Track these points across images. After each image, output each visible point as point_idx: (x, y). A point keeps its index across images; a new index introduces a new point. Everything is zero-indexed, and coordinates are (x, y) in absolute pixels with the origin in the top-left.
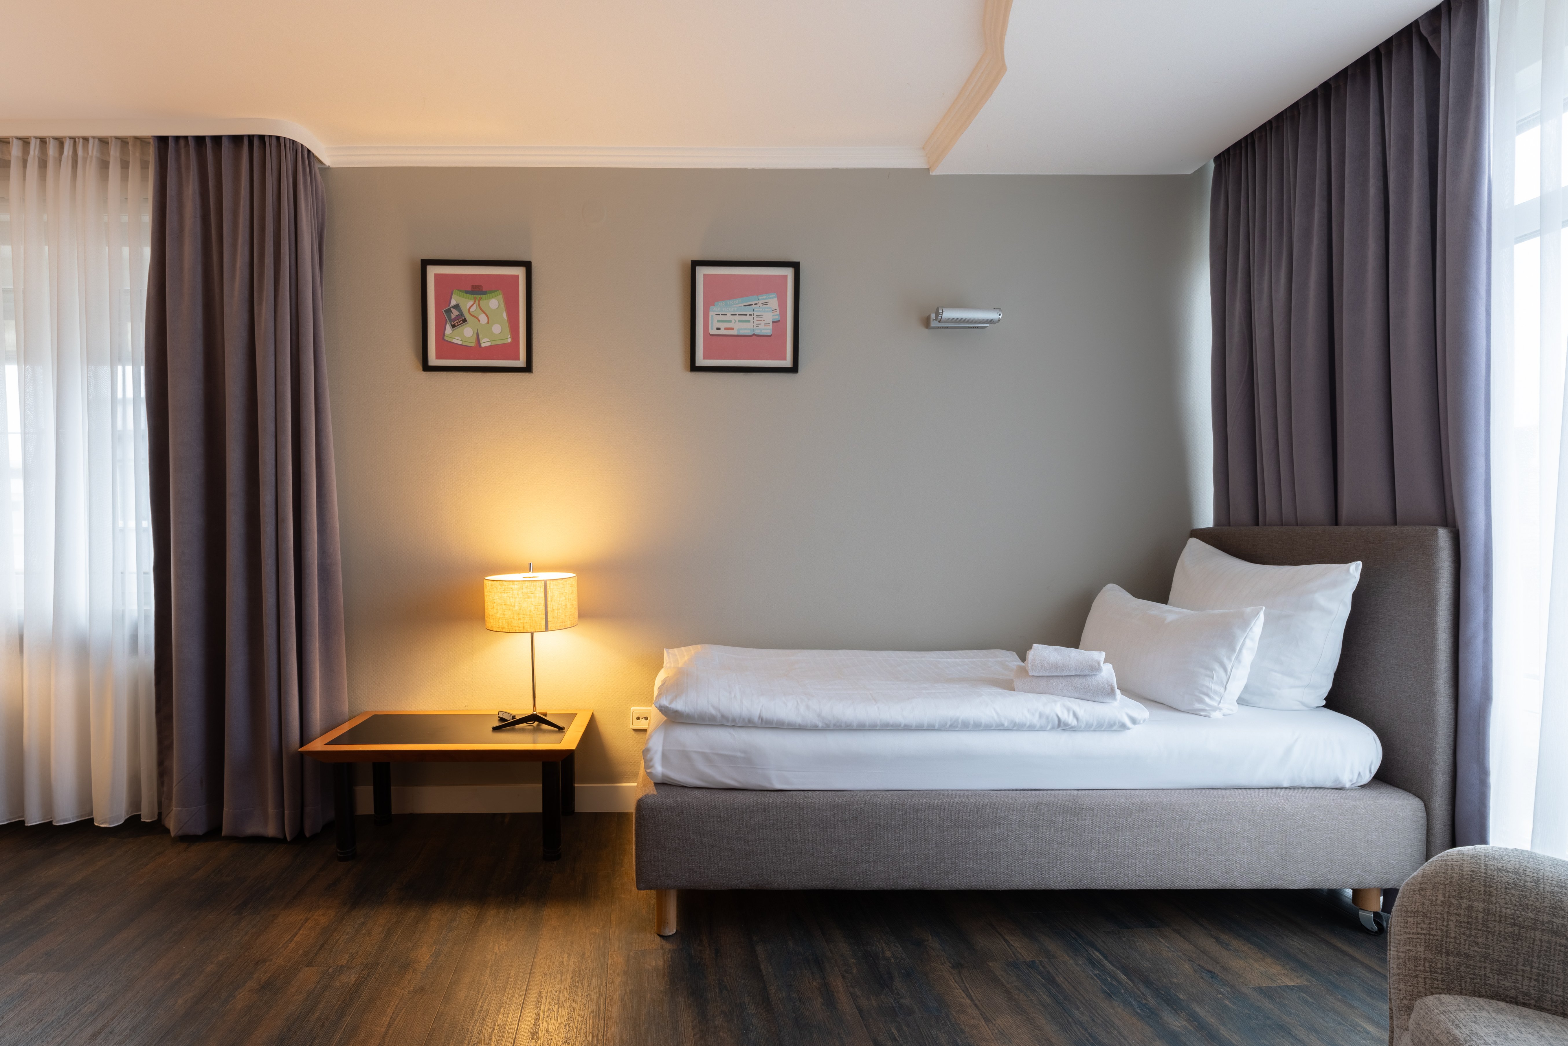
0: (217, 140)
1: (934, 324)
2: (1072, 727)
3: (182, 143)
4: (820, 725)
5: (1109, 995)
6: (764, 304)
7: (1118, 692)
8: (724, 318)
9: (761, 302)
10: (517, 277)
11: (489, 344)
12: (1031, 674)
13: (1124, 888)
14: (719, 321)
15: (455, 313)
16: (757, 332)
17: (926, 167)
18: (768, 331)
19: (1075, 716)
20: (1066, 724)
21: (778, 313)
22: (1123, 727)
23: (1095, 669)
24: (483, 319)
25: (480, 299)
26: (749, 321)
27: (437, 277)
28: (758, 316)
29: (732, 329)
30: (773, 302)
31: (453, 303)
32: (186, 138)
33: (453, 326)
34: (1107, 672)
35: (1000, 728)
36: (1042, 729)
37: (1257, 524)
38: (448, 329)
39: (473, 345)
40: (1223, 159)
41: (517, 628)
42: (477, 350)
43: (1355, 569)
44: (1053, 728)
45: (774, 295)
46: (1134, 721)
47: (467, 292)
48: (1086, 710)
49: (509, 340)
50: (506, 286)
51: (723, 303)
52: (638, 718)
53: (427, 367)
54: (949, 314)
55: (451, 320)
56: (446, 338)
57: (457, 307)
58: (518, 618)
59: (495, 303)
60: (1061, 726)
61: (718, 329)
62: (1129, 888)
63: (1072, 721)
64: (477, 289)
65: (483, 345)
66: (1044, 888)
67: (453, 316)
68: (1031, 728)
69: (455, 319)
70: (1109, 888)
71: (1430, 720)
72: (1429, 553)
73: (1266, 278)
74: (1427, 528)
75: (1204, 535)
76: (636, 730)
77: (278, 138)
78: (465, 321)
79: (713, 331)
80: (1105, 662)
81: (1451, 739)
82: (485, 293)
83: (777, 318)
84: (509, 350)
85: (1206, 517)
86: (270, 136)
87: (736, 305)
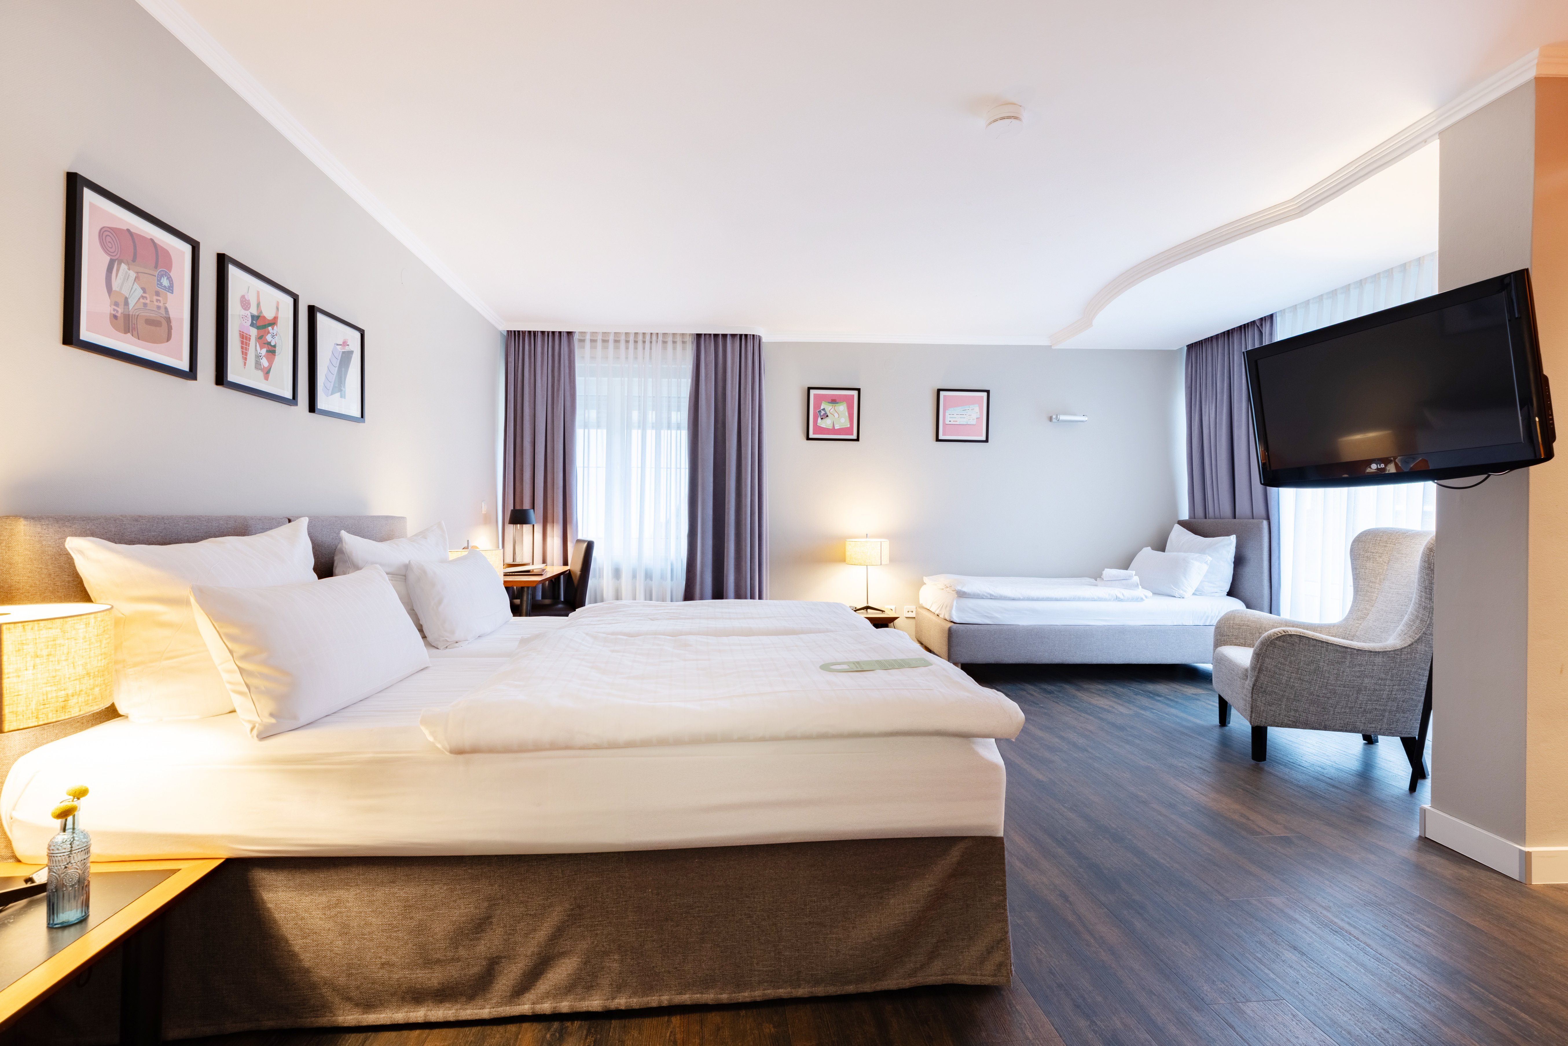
0: (725, 336)
1: (1054, 420)
2: (1122, 599)
3: (708, 336)
4: (1021, 598)
5: (1136, 695)
6: (972, 410)
7: (1140, 587)
8: (953, 416)
9: (971, 408)
10: (853, 396)
11: (839, 428)
12: (1104, 580)
13: (1142, 663)
14: (950, 418)
15: (823, 412)
16: (969, 423)
17: (1050, 345)
18: (974, 422)
19: (1123, 595)
20: (1119, 598)
21: (979, 414)
22: (1142, 599)
23: (1130, 577)
24: (836, 415)
25: (835, 406)
26: (965, 418)
27: (815, 395)
28: (969, 415)
29: (957, 421)
30: (976, 408)
31: (822, 408)
32: (710, 335)
33: (822, 419)
34: (1136, 579)
35: (1093, 600)
36: (1110, 600)
37: (1206, 518)
38: (819, 419)
39: (831, 428)
40: (1190, 347)
42: (833, 431)
43: (1233, 538)
44: (1114, 600)
45: (977, 405)
46: (1146, 597)
47: (829, 403)
48: (1128, 593)
49: (849, 426)
50: (849, 400)
51: (952, 409)
52: (908, 612)
53: (808, 439)
54: (1062, 418)
55: (821, 416)
56: (818, 424)
57: (824, 409)
59: (842, 408)
60: (1118, 599)
61: (950, 421)
62: (1144, 663)
63: (1122, 597)
64: (834, 401)
65: (836, 428)
66: (1111, 663)
67: (822, 414)
68: (1105, 600)
69: (822, 416)
70: (1136, 663)
71: (1262, 596)
72: (1260, 530)
73: (1208, 406)
74: (1260, 520)
75: (1183, 524)
76: (907, 618)
77: (753, 335)
78: (827, 416)
79: (947, 422)
80: (1135, 575)
81: (1270, 603)
82: (838, 403)
83: (978, 416)
84: (849, 431)
85: (1185, 515)
86: (750, 335)
87: (958, 410)
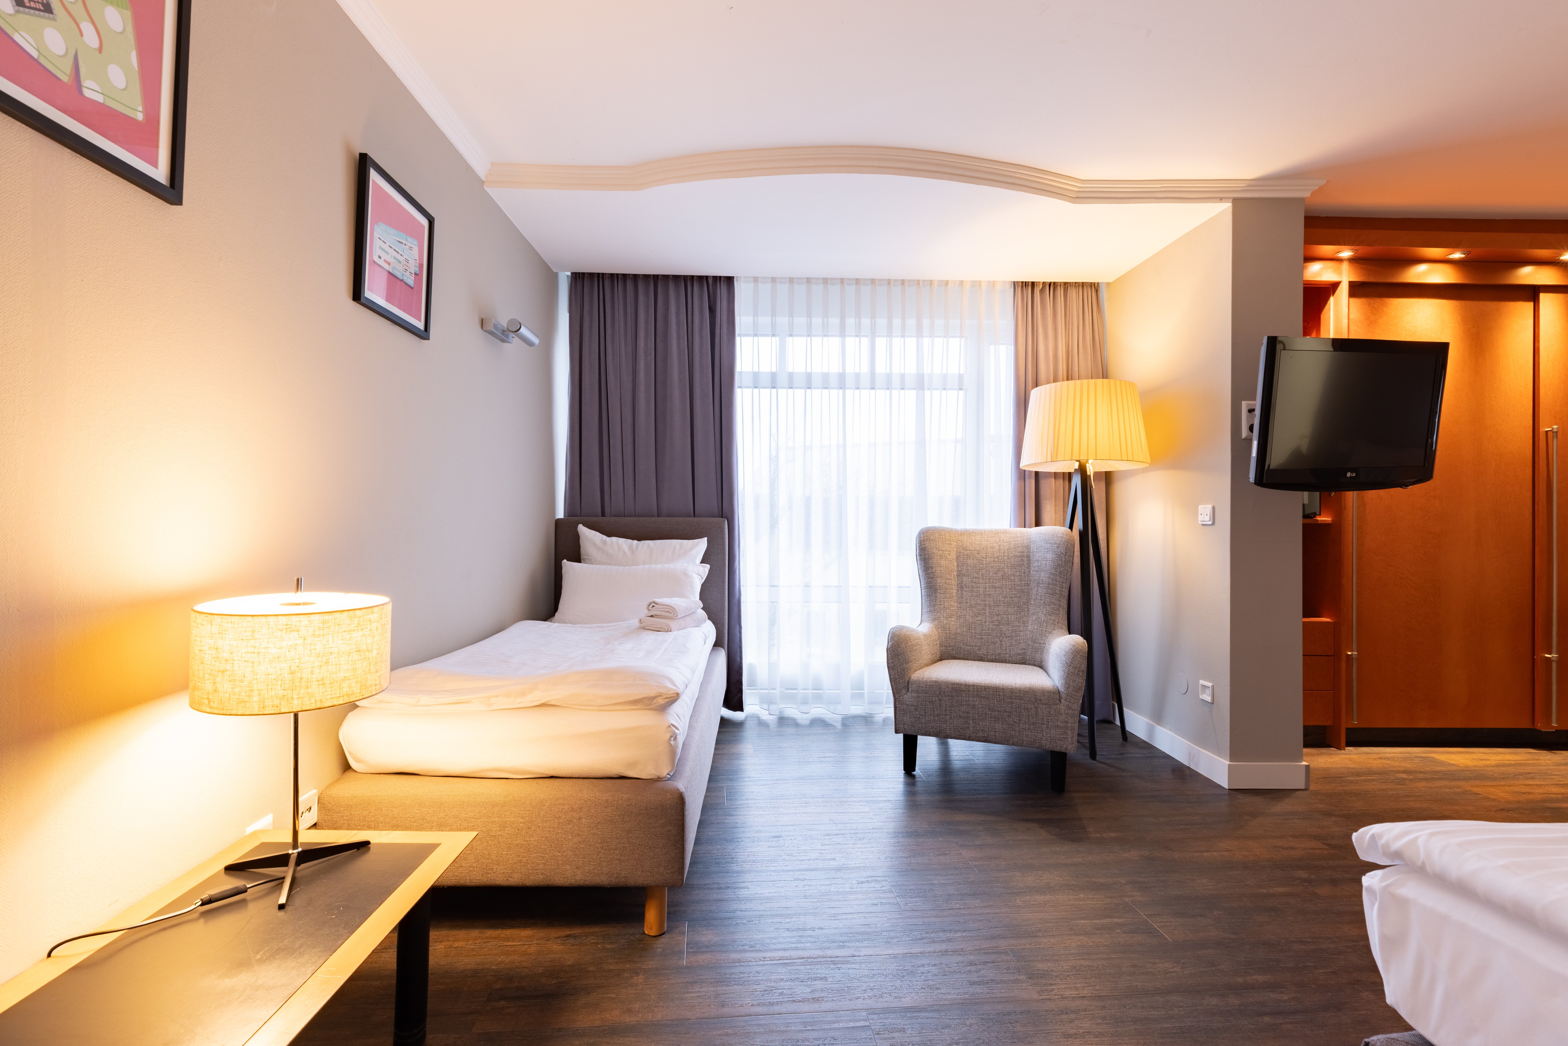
41: (374, 688)
58: (375, 671)
